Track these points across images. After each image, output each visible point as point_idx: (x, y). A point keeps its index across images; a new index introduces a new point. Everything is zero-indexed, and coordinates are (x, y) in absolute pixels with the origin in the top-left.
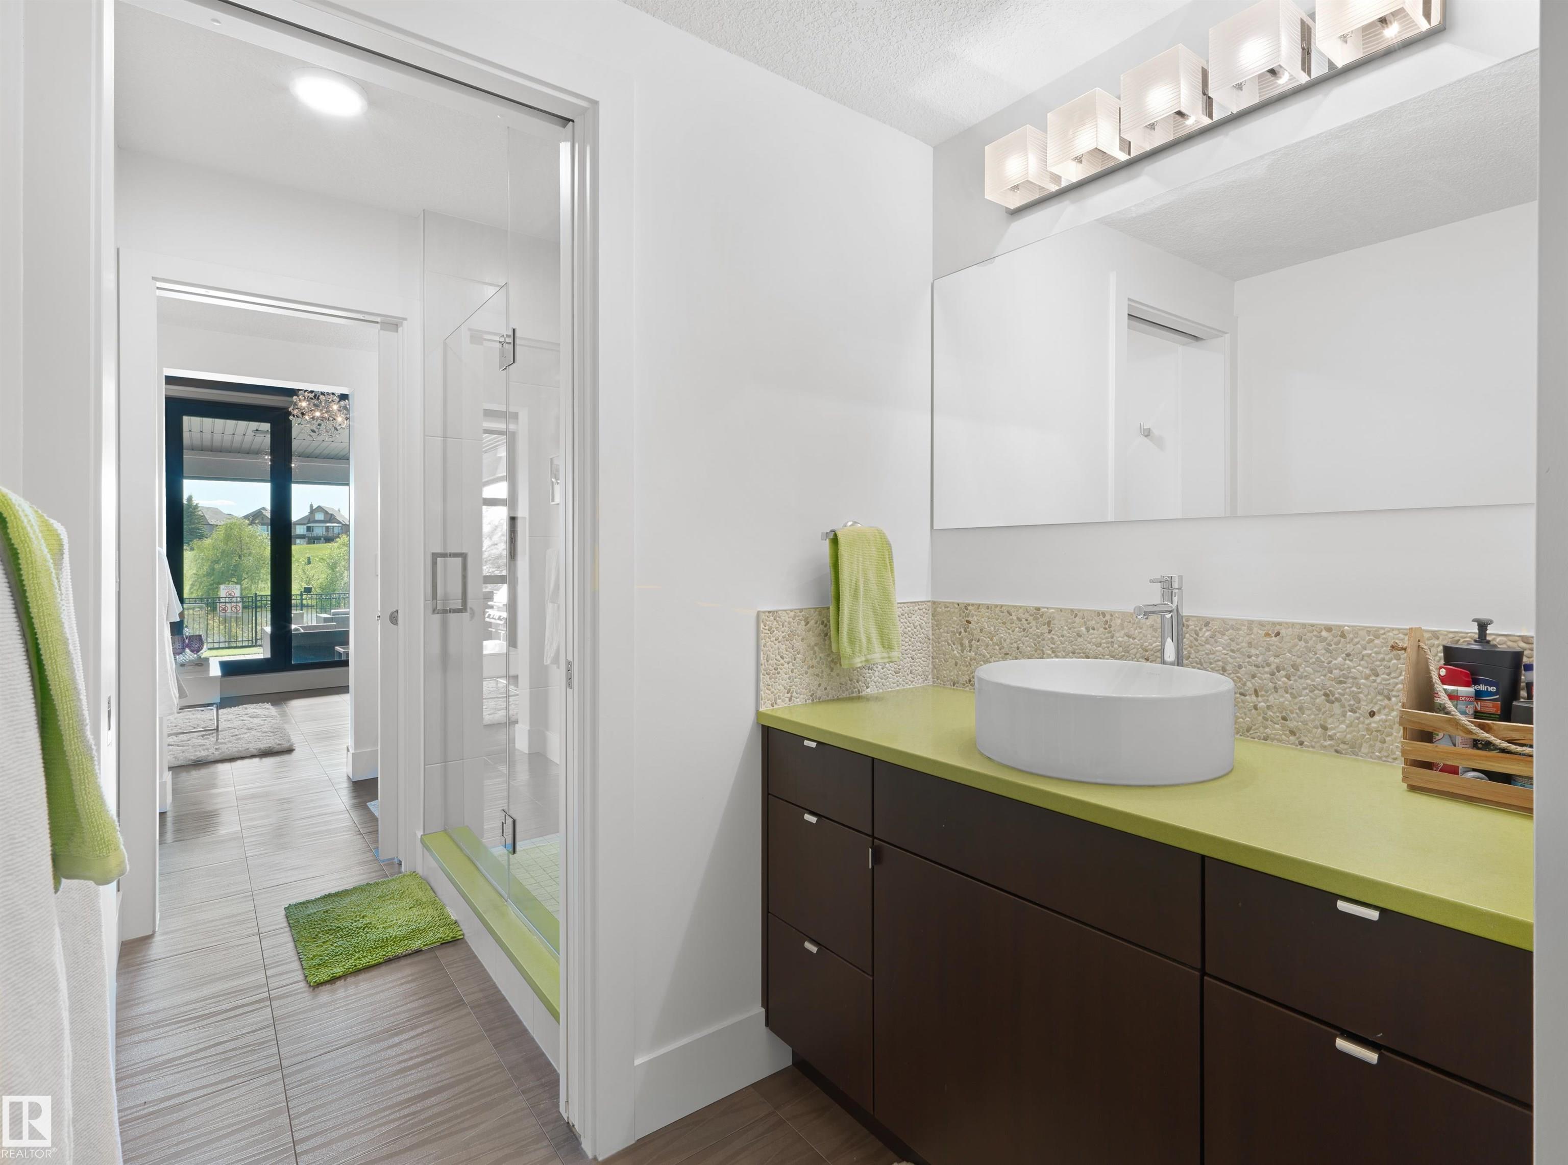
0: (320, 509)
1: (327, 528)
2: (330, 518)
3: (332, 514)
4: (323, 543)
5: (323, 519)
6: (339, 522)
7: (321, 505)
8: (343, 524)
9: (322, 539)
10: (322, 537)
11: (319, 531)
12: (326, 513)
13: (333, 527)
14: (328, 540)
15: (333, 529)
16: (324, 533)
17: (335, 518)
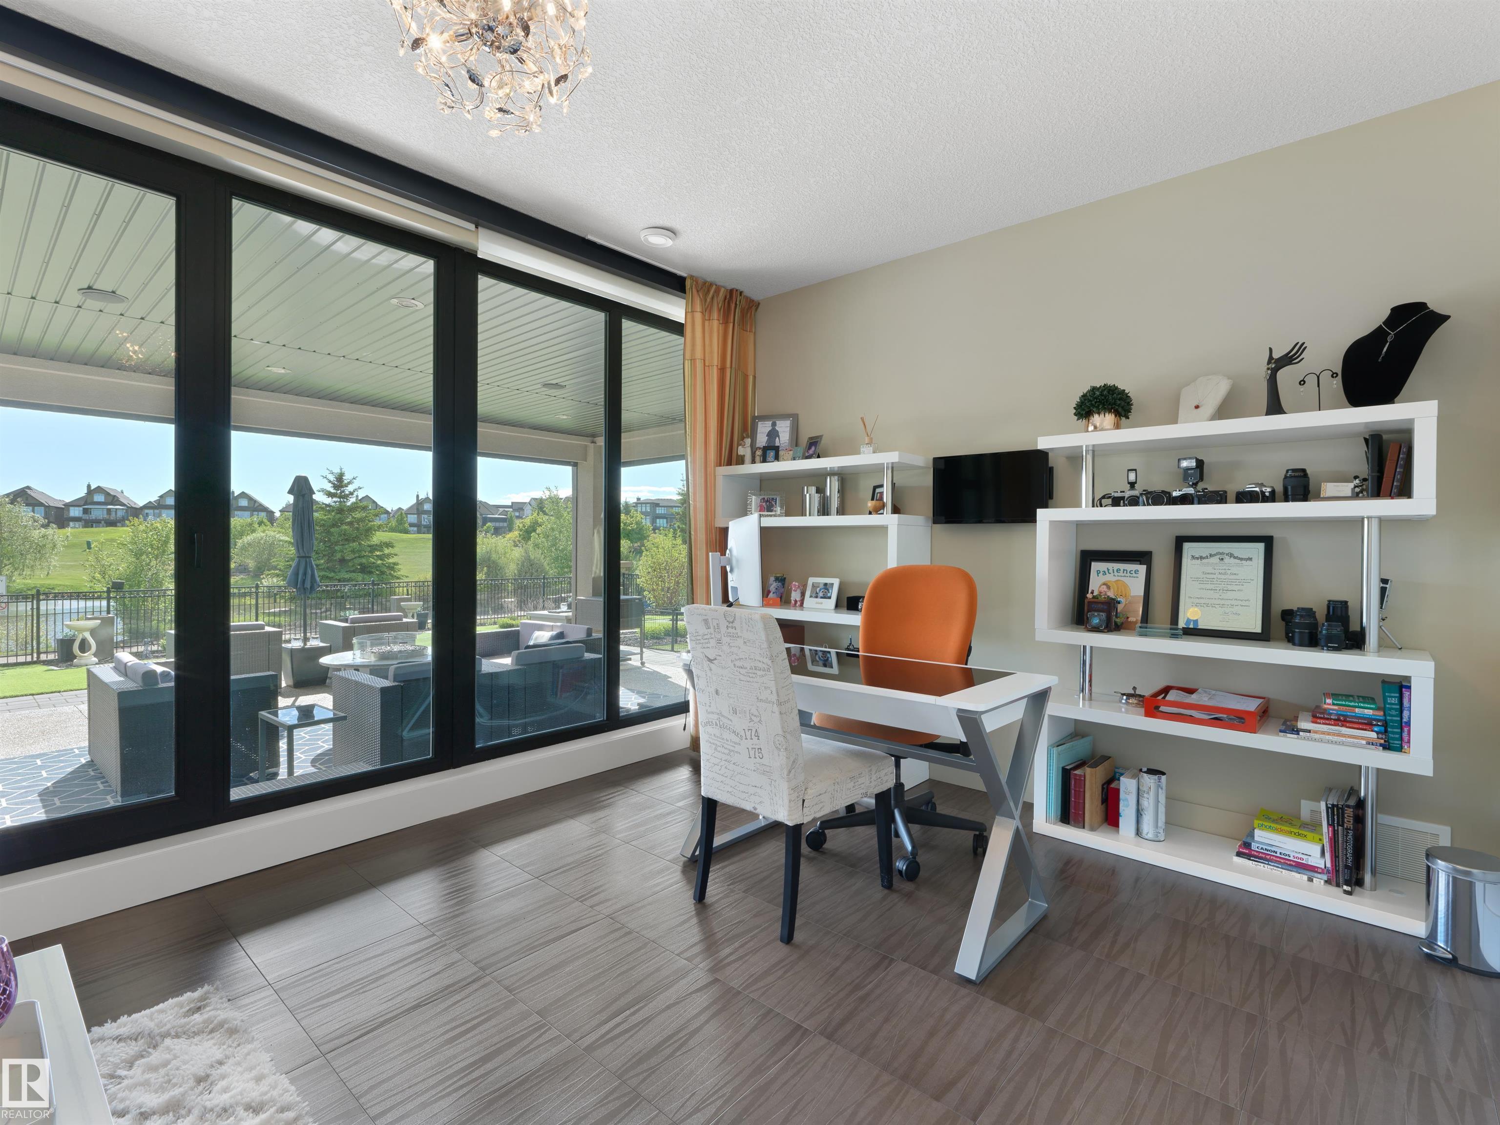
0: (99, 490)
1: (109, 510)
2: (112, 499)
3: (115, 496)
4: (103, 526)
5: (103, 500)
6: (123, 504)
7: (100, 485)
8: (128, 507)
9: (103, 522)
10: (103, 520)
11: (98, 513)
12: (107, 494)
13: (116, 509)
14: (112, 523)
15: (116, 512)
16: (105, 516)
17: (118, 500)
